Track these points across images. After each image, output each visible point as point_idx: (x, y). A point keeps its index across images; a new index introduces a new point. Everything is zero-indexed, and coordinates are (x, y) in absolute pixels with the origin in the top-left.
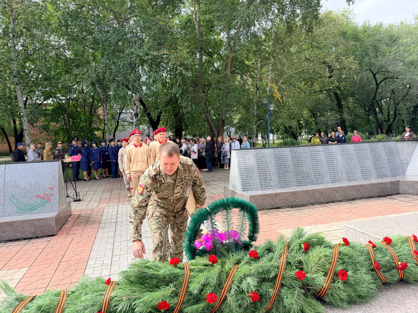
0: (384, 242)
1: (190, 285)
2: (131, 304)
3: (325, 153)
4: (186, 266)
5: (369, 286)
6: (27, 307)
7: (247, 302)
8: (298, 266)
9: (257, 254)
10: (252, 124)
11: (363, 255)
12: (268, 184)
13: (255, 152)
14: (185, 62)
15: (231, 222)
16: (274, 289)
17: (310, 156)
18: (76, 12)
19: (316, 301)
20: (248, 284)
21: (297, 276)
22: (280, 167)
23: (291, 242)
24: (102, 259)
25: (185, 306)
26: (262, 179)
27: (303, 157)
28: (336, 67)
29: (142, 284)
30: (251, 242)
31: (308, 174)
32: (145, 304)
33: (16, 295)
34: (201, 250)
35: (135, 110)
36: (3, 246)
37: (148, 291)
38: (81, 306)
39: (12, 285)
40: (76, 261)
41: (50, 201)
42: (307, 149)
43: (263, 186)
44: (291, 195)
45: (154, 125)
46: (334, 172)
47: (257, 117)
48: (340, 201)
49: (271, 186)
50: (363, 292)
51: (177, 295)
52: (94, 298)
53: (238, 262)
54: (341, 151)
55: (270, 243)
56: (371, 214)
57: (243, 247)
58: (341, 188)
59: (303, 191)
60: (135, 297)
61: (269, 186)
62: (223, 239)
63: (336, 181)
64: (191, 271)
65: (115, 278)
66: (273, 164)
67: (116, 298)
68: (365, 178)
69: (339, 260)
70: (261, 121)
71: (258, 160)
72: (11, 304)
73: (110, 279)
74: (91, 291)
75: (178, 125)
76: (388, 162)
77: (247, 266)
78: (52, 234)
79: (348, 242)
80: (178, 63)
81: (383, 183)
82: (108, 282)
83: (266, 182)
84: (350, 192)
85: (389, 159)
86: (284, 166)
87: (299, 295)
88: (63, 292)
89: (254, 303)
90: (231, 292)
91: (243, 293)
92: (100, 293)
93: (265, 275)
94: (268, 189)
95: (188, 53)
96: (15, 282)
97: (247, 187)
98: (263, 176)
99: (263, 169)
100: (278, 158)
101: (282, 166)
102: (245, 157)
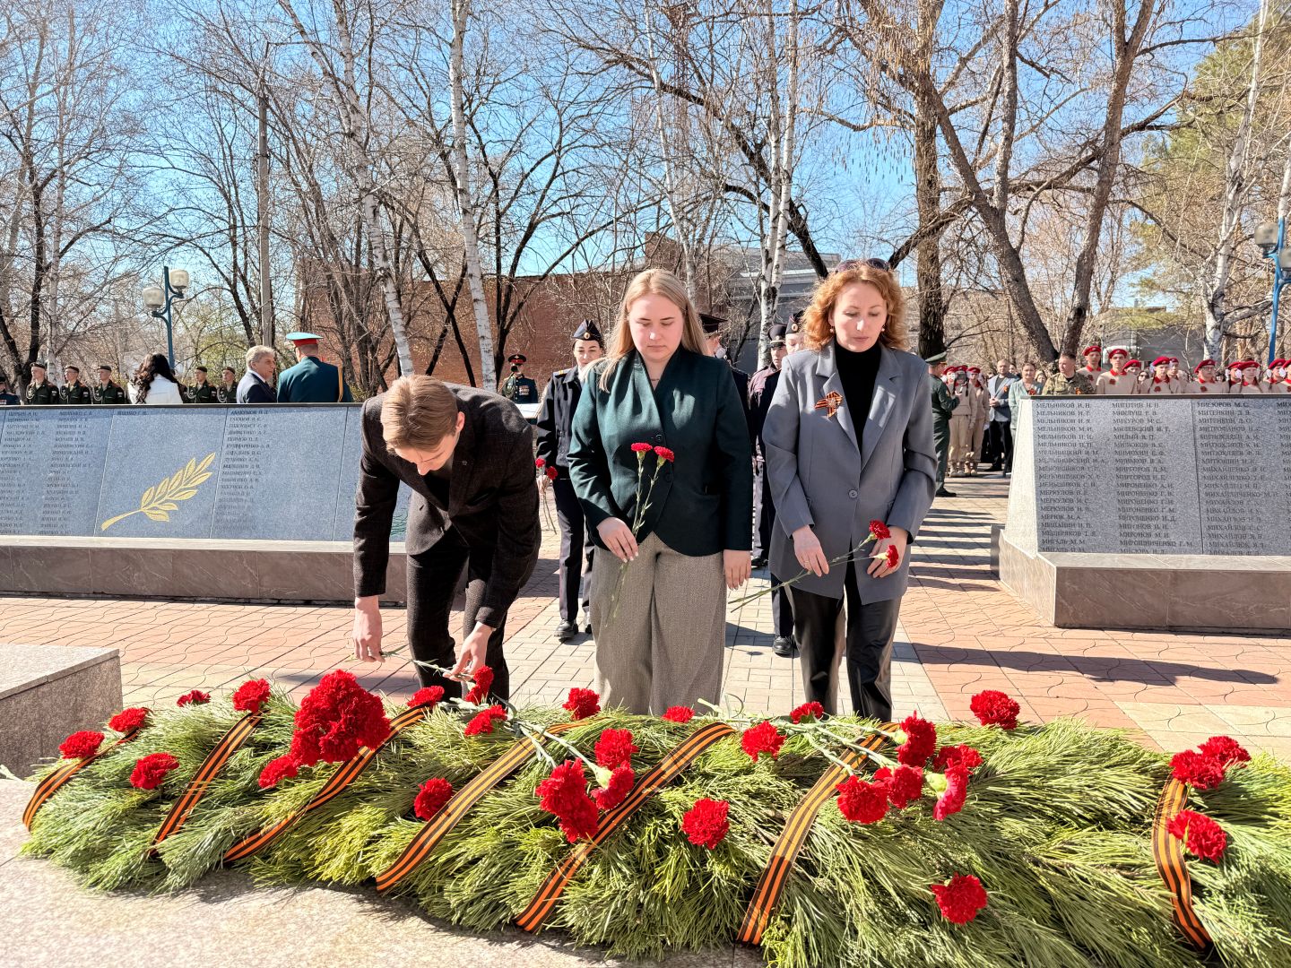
12: (1158, 535)
13: (1116, 409)
22: (1220, 474)
26: (1131, 513)
35: (768, 278)
43: (1133, 539)
49: (1169, 544)
61: (1157, 543)
66: (1191, 461)
71: (1122, 441)
83: (1149, 526)
86: (1242, 470)
94: (1155, 552)
97: (1061, 538)
98: (1138, 502)
99: (1139, 477)
100: (1216, 437)
101: (1230, 470)
102: (1067, 425)
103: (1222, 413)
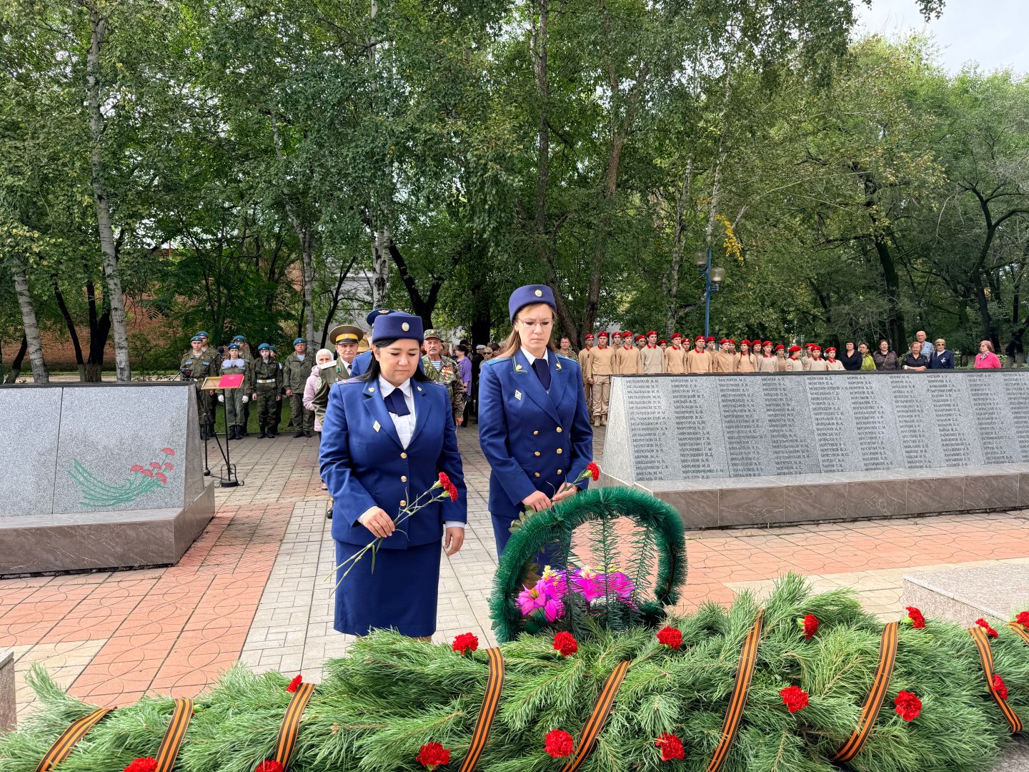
0: (1019, 625)
1: (505, 706)
2: (351, 744)
3: (851, 393)
4: (495, 656)
5: (979, 738)
6: (91, 736)
7: (652, 759)
8: (788, 674)
9: (680, 636)
10: (666, 315)
11: (962, 655)
12: (704, 466)
13: (673, 384)
14: (507, 151)
15: (613, 551)
16: (723, 732)
17: (813, 399)
18: (247, 24)
19: (834, 768)
20: (655, 712)
21: (786, 700)
22: (734, 424)
23: (770, 611)
24: (283, 629)
25: (489, 761)
26: (687, 452)
27: (797, 401)
28: (887, 178)
29: (380, 695)
30: (663, 606)
31: (807, 446)
32: (387, 749)
33: (64, 704)
34: (532, 619)
35: (378, 270)
36: (51, 584)
37: (395, 714)
38: (224, 742)
39: (62, 681)
40: (221, 632)
41: (164, 481)
42: (808, 381)
43: (689, 469)
44: (761, 497)
45: (423, 309)
46: (874, 443)
47: (679, 298)
48: (885, 518)
49: (710, 471)
50: (963, 753)
51: (469, 729)
52: (259, 723)
53: (629, 656)
54: (894, 390)
55: (713, 610)
56: (967, 554)
57: (642, 617)
58: (888, 483)
59: (793, 487)
60: (362, 726)
61: (704, 471)
62: (590, 593)
63: (879, 467)
64: (506, 670)
65: (313, 678)
66: (717, 415)
67: (313, 728)
68: (954, 463)
69: (898, 664)
70: (687, 310)
71: (678, 404)
72: (52, 725)
73: (299, 677)
74: (252, 704)
75: (480, 312)
76: (1016, 423)
77: (651, 667)
78: (166, 561)
79: (923, 619)
80: (490, 154)
81: (1001, 476)
82: (296, 685)
83: (698, 460)
84: (914, 496)
85: (1018, 415)
86: (746, 421)
87: (789, 751)
88: (181, 704)
89: (667, 764)
90: (610, 730)
91: (641, 734)
92: (273, 712)
93: (698, 691)
94: (703, 477)
95: (514, 130)
96: (71, 673)
97: (648, 470)
98: (691, 445)
99: (690, 428)
100: (730, 401)
101: (740, 421)
102: (646, 395)
103: (732, 385)
